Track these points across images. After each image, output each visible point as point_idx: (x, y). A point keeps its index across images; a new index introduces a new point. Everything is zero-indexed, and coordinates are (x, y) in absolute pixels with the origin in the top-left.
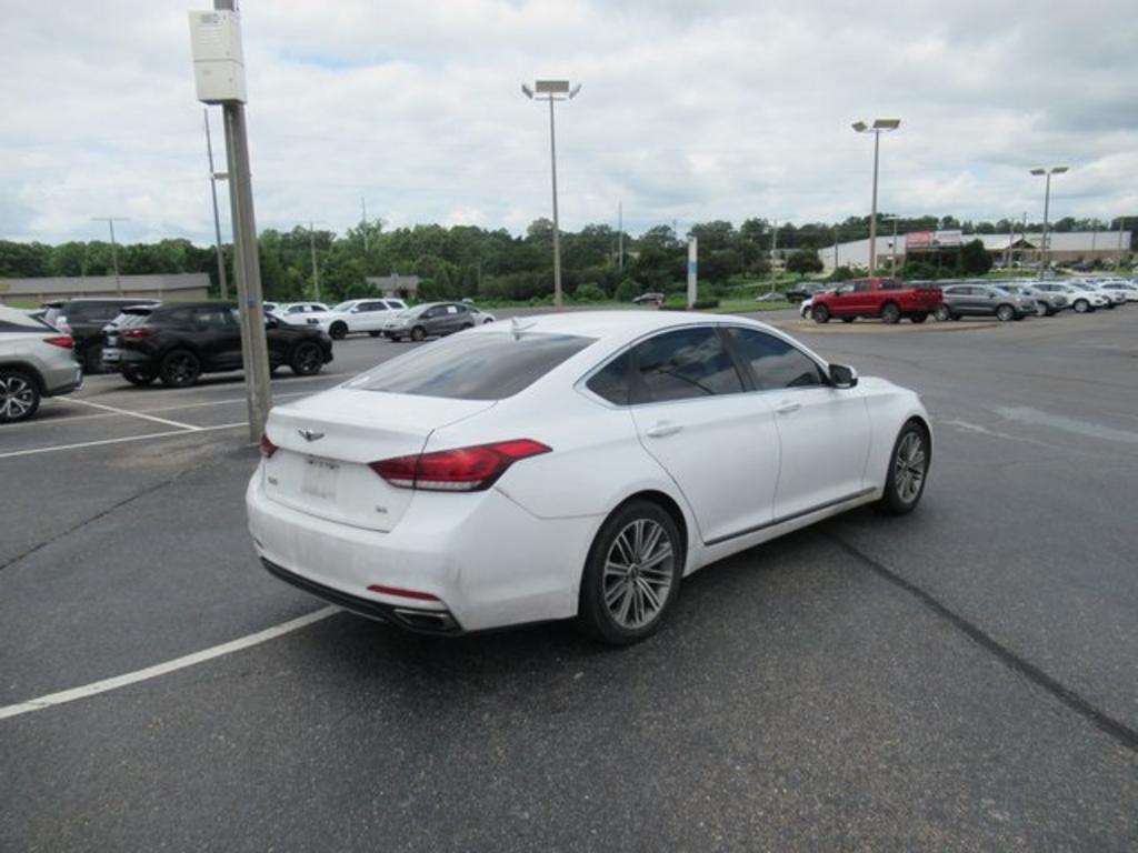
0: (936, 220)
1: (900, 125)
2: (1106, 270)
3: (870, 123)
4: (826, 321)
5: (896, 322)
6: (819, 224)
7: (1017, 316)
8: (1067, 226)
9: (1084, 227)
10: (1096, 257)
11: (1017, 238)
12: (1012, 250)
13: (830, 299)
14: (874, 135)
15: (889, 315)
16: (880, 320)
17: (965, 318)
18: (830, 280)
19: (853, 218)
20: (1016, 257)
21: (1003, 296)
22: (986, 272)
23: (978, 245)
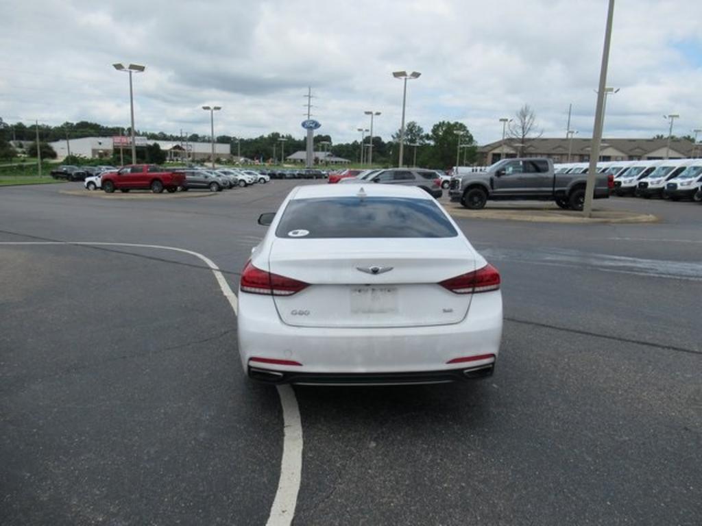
0: (123, 129)
1: (145, 70)
2: (223, 164)
3: (126, 66)
4: (113, 192)
5: (161, 192)
6: (44, 125)
7: (220, 189)
8: (195, 138)
10: (217, 157)
11: (175, 144)
12: (173, 151)
13: (115, 178)
14: (128, 74)
15: (156, 188)
16: (151, 191)
17: (190, 190)
19: (67, 123)
20: (176, 154)
21: (213, 177)
23: (156, 146)
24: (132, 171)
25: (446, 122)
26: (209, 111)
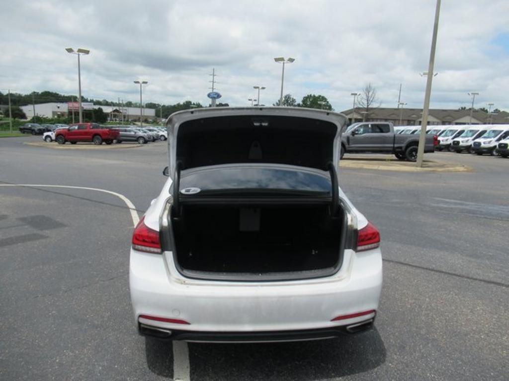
1: (90, 53)
2: (149, 123)
3: (76, 50)
4: (64, 143)
5: (101, 144)
6: (16, 94)
7: (146, 142)
8: (129, 104)
9: (136, 106)
10: (145, 118)
11: (115, 108)
12: (113, 113)
13: (66, 133)
14: (77, 55)
15: (97, 141)
16: (93, 143)
17: (123, 142)
18: (29, 122)
19: (34, 92)
20: (115, 116)
22: (105, 122)
23: (100, 110)
24: (79, 128)
25: (312, 95)
26: (139, 85)
